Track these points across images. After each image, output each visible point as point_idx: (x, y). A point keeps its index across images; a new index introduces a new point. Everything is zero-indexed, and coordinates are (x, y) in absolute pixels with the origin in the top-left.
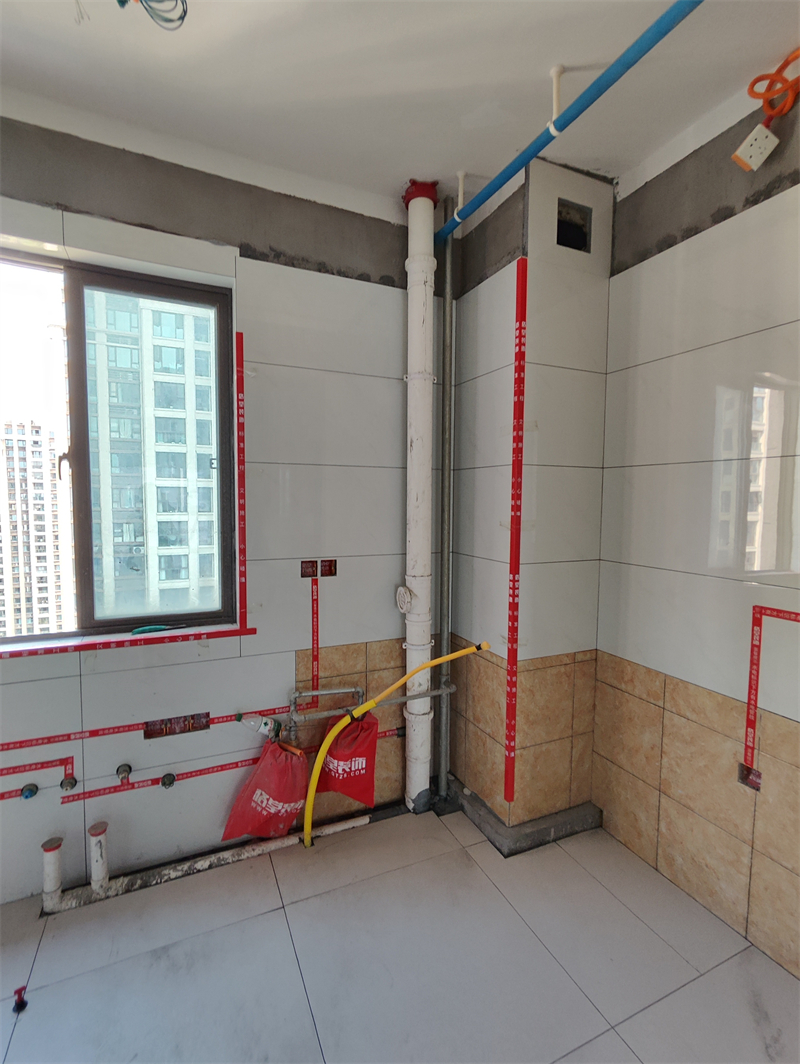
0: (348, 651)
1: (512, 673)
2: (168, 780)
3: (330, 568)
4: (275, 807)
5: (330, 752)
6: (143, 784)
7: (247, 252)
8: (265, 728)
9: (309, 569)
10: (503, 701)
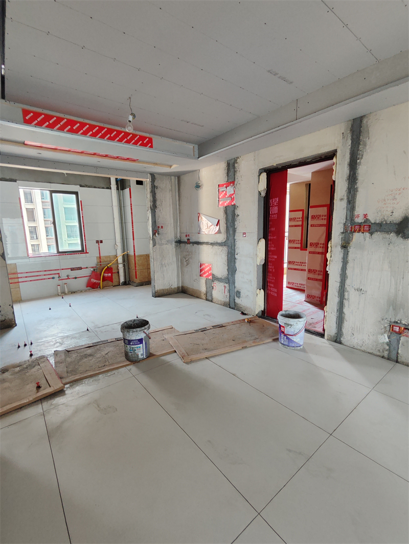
0: (106, 257)
1: (135, 257)
2: (76, 278)
3: (101, 242)
4: (95, 281)
5: (104, 273)
6: (71, 278)
7: (81, 186)
8: (92, 270)
9: (97, 242)
10: (134, 262)
